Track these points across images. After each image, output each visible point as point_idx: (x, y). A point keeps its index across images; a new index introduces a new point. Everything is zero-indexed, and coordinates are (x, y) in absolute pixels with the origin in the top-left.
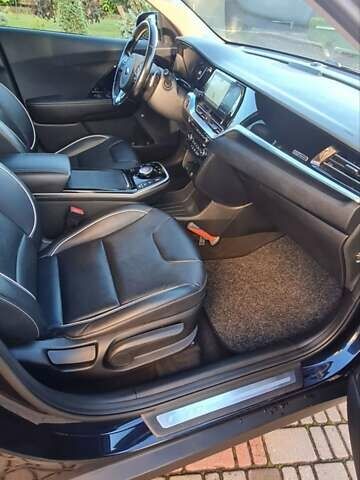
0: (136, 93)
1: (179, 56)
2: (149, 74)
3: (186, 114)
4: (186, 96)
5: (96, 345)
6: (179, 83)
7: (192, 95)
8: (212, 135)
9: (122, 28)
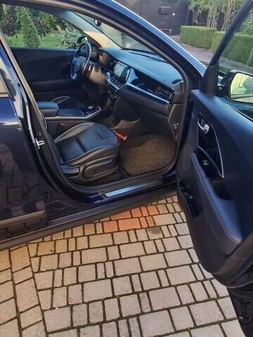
0: (83, 73)
1: (101, 57)
2: (88, 65)
3: (106, 82)
4: (106, 74)
5: (79, 168)
6: (102, 69)
7: (108, 73)
8: (118, 88)
9: (62, 40)
